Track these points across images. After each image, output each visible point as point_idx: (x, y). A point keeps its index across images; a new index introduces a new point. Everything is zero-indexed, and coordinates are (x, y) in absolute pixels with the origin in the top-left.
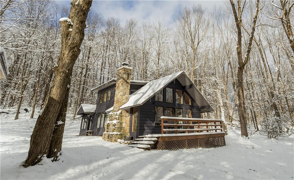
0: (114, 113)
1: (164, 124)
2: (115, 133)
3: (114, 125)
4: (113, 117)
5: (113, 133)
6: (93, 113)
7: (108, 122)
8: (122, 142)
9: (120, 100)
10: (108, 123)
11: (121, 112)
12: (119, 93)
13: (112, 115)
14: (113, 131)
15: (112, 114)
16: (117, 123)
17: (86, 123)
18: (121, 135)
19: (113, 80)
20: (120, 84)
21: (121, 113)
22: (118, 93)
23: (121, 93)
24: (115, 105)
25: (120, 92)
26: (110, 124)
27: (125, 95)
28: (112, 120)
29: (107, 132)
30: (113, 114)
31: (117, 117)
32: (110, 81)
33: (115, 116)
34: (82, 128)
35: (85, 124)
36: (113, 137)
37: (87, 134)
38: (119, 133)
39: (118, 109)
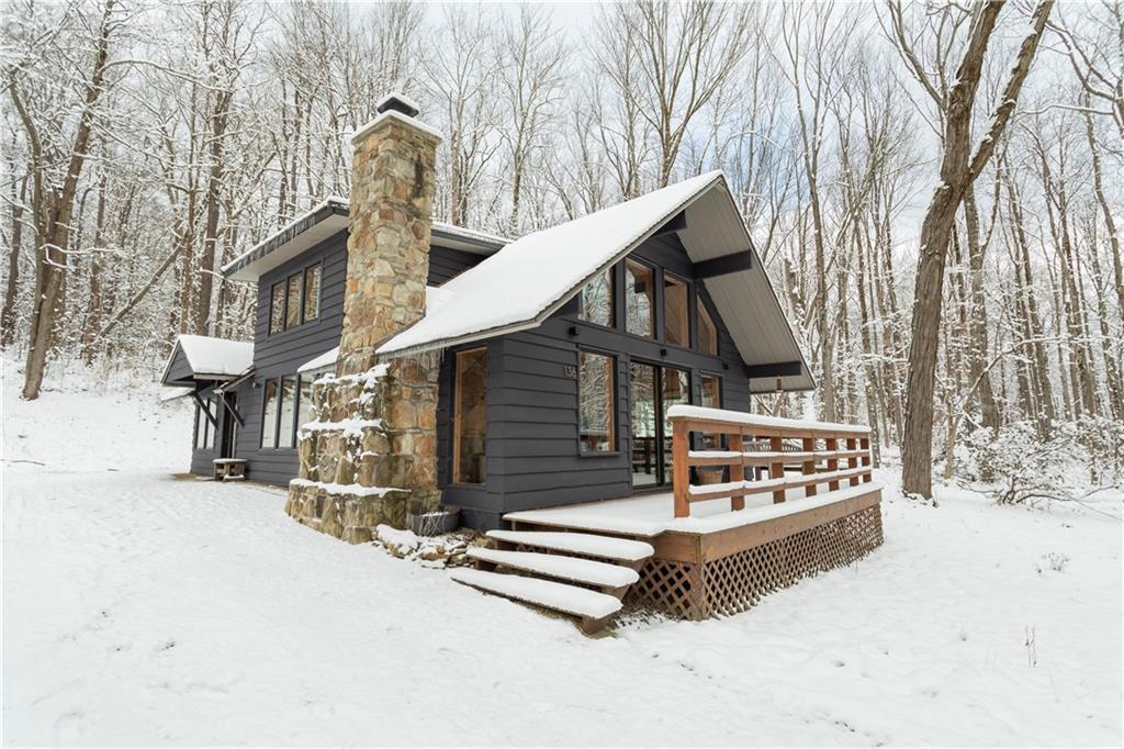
0: (346, 378)
1: (692, 454)
2: (359, 490)
3: (352, 445)
4: (344, 401)
5: (344, 490)
6: (239, 377)
7: (316, 425)
8: (404, 550)
9: (378, 309)
10: (315, 434)
11: (388, 370)
12: (371, 264)
13: (337, 390)
14: (347, 479)
15: (333, 386)
16: (370, 433)
17: (215, 423)
18: (393, 499)
19: (331, 202)
20: (376, 216)
21: (389, 379)
22: (360, 267)
23: (383, 269)
24: (348, 336)
25: (378, 262)
26: (327, 435)
27: (408, 282)
28: (335, 416)
29: (314, 477)
30: (337, 381)
31: (365, 398)
32: (315, 214)
33: (352, 393)
34: (200, 444)
35: (212, 427)
36: (348, 511)
37: (219, 471)
38: (382, 492)
39: (367, 355)
